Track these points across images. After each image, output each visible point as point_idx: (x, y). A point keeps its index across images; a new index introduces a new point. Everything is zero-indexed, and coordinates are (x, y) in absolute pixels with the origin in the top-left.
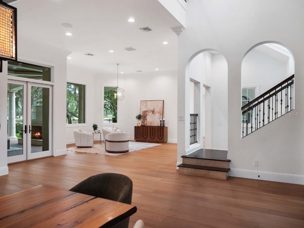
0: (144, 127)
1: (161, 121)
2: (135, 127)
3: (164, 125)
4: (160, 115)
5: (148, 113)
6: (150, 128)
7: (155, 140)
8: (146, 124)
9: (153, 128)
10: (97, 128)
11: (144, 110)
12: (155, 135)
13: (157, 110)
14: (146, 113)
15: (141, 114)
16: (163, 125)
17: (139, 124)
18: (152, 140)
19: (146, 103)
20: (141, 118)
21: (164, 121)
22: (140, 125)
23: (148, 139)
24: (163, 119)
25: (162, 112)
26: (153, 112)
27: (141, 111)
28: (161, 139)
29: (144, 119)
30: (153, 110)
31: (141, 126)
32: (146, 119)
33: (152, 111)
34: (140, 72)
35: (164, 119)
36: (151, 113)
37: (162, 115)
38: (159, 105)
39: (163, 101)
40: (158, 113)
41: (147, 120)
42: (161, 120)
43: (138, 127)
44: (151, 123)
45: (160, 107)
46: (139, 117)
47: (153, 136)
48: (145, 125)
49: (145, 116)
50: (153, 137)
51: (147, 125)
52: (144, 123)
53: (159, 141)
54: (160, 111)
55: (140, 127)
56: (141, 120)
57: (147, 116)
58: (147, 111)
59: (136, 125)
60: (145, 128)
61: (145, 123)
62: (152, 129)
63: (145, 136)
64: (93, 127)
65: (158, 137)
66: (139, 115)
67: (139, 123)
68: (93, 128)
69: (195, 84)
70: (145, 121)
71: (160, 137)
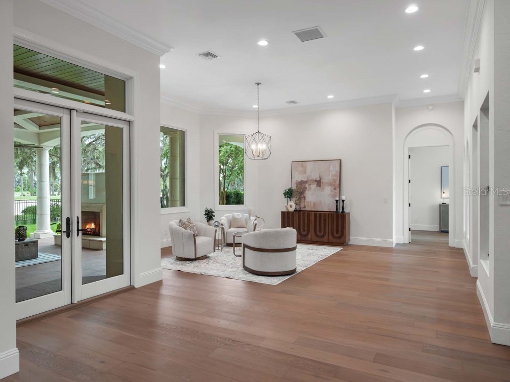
0: (302, 212)
1: (337, 201)
2: (283, 213)
3: (343, 208)
4: (335, 189)
5: (307, 185)
6: (315, 215)
7: (325, 239)
8: (305, 207)
9: (325, 215)
11: (299, 180)
12: (325, 229)
13: (326, 179)
14: (304, 185)
15: (294, 187)
16: (341, 210)
17: (291, 207)
18: (320, 240)
19: (302, 166)
20: (294, 194)
21: (343, 201)
22: (292, 210)
23: (309, 236)
24: (340, 197)
25: (337, 182)
26: (319, 183)
27: (294, 181)
28: (340, 238)
29: (300, 198)
30: (319, 179)
31: (294, 211)
32: (304, 197)
33: (316, 181)
34: (293, 105)
35: (343, 198)
36: (314, 186)
37: (338, 189)
38: (331, 168)
39: (340, 160)
40: (330, 184)
41: (307, 199)
42: (337, 199)
43: (288, 212)
44: (314, 204)
45: (334, 173)
46: (289, 194)
47: (320, 231)
48: (302, 209)
49: (302, 191)
50: (322, 234)
51: (308, 209)
52: (300, 205)
53: (335, 241)
54: (334, 180)
55: (292, 212)
56: (294, 199)
57: (307, 192)
58: (306, 182)
59: (285, 210)
60: (304, 214)
61: (302, 205)
62: (320, 218)
63: (304, 230)
65: (332, 234)
66: (289, 190)
69: (483, 112)
70: (303, 200)
71: (337, 232)
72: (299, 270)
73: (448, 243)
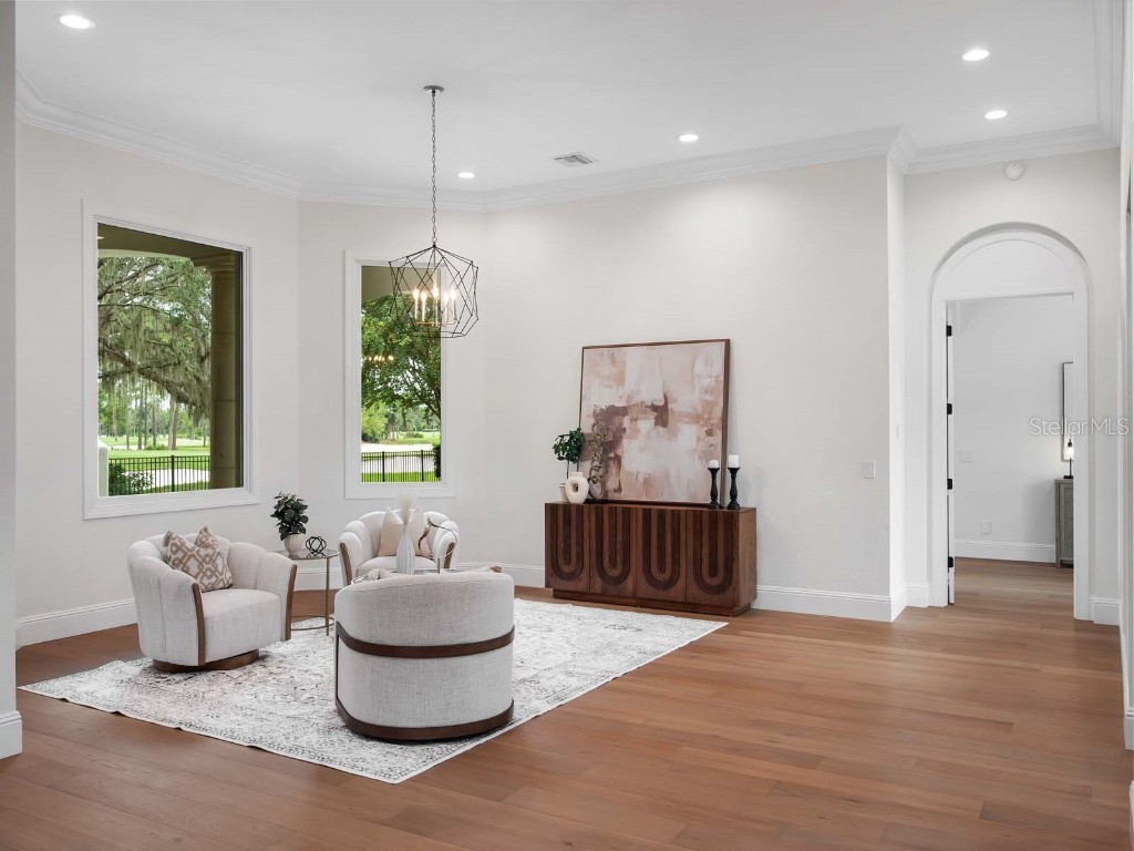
0: (606, 507)
1: (714, 471)
2: (552, 510)
3: (734, 495)
4: (710, 433)
5: (626, 422)
6: (647, 514)
7: (676, 592)
8: (619, 489)
9: (661, 514)
10: (305, 519)
11: (604, 404)
12: (676, 562)
13: (685, 401)
14: (617, 419)
15: (586, 429)
16: (728, 500)
17: (576, 488)
18: (661, 594)
19: (613, 360)
20: (588, 448)
21: (734, 471)
22: (578, 498)
23: (629, 582)
24: (724, 460)
25: (718, 412)
26: (661, 414)
27: (588, 410)
28: (720, 589)
29: (605, 462)
30: (662, 403)
31: (587, 501)
32: (618, 459)
33: (654, 408)
35: (733, 461)
36: (646, 424)
37: (719, 434)
38: (700, 367)
39: (728, 342)
40: (696, 419)
41: (624, 462)
42: (716, 464)
43: (567, 506)
44: (647, 482)
45: (706, 382)
46: (573, 448)
47: (662, 568)
48: (613, 496)
49: (611, 439)
50: (667, 575)
51: (627, 495)
52: (603, 484)
53: (705, 598)
54: (708, 406)
55: (579, 507)
56: (587, 465)
57: (625, 442)
58: (624, 411)
59: (558, 499)
60: (613, 512)
61: (612, 484)
62: (661, 520)
63: (613, 564)
64: (277, 515)
65: (698, 577)
66: (571, 435)
67: (574, 485)
68: (276, 521)
70: (613, 469)
71: (713, 572)
72: (521, 716)
73: (1071, 608)
